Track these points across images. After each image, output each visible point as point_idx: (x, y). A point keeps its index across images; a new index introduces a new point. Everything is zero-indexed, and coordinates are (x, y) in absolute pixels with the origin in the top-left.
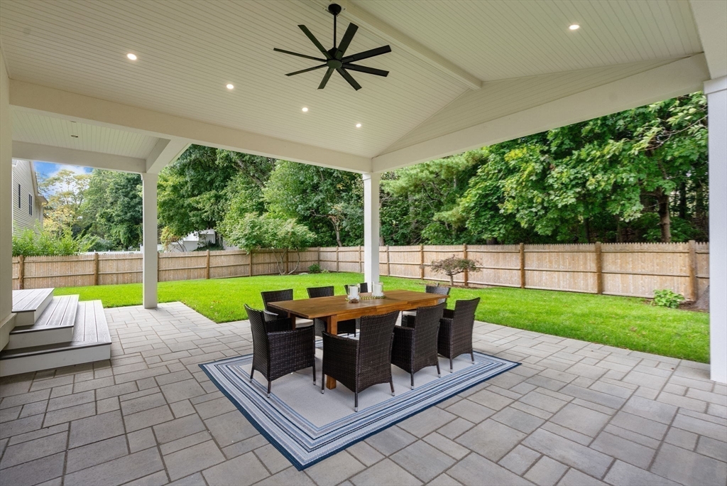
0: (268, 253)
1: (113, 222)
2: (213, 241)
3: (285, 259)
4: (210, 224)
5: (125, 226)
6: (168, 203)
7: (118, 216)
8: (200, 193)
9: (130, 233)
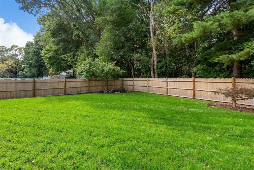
0: (98, 80)
1: (32, 67)
2: (72, 75)
3: (106, 84)
4: (70, 67)
5: (37, 68)
6: (52, 58)
7: (34, 64)
8: (66, 53)
9: (39, 71)
